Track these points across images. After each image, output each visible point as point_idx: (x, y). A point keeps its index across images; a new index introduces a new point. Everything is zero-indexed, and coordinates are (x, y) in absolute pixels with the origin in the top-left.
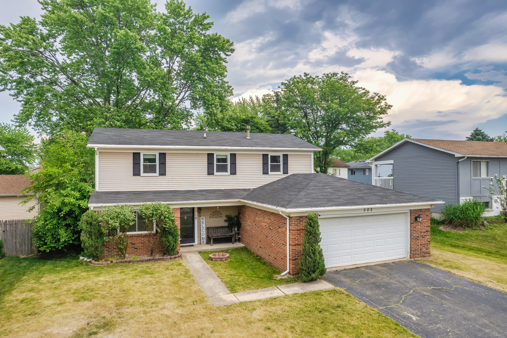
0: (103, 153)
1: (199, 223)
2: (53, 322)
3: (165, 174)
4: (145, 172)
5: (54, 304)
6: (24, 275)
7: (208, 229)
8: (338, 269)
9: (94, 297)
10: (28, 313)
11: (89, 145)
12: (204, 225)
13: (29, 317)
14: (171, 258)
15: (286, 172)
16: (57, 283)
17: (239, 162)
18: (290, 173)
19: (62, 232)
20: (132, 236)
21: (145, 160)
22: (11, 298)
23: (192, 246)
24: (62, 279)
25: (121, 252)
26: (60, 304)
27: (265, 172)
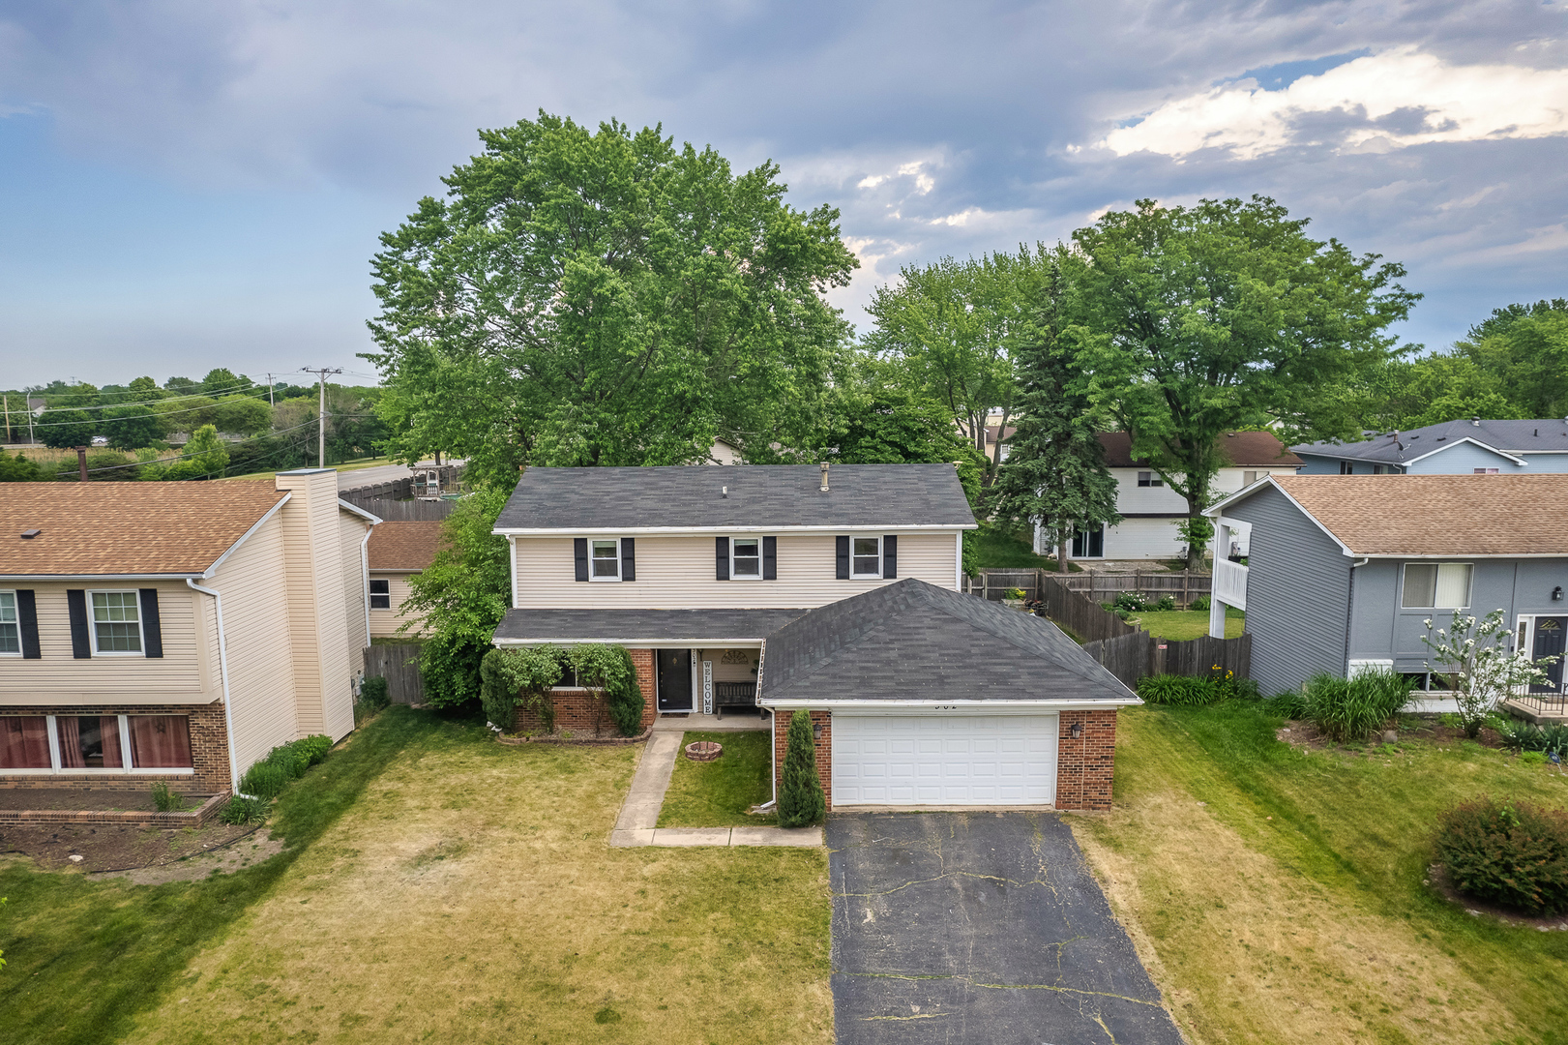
0: (520, 540)
1: (700, 672)
2: (404, 833)
3: (633, 579)
4: (598, 573)
5: (417, 807)
6: (403, 748)
7: (717, 685)
8: (875, 810)
9: (467, 804)
10: (385, 814)
11: (497, 531)
12: (710, 678)
13: (384, 821)
14: (626, 742)
15: (890, 572)
16: (436, 771)
17: (782, 553)
18: (901, 576)
19: (457, 678)
20: (567, 695)
21: (598, 551)
22: (376, 787)
23: (685, 715)
24: (444, 764)
25: (549, 721)
26: (423, 809)
27: (842, 573)
